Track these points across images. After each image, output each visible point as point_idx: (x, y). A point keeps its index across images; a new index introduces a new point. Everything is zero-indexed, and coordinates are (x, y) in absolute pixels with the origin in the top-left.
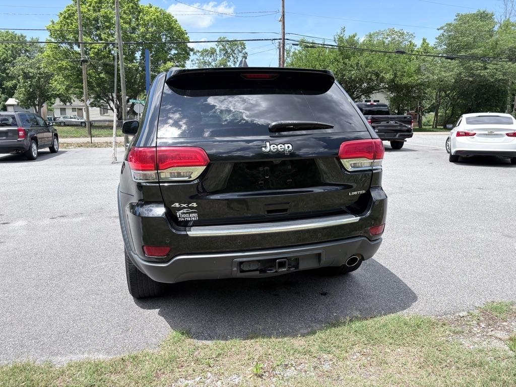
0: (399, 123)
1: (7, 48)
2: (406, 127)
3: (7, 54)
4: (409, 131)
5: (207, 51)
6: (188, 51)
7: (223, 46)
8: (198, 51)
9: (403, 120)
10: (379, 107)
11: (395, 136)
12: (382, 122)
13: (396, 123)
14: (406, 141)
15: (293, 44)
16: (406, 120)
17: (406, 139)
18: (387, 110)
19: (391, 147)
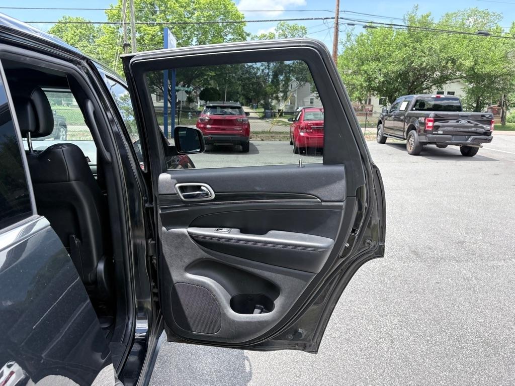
0: (473, 122)
1: (75, 34)
2: (483, 128)
3: (75, 40)
4: (488, 133)
5: (265, 36)
6: (244, 36)
7: (283, 31)
8: (257, 36)
9: (479, 118)
10: (451, 101)
11: (467, 140)
12: (450, 121)
13: (469, 122)
14: (482, 147)
15: (349, 24)
16: (484, 118)
17: (483, 144)
18: (459, 105)
19: (460, 154)
